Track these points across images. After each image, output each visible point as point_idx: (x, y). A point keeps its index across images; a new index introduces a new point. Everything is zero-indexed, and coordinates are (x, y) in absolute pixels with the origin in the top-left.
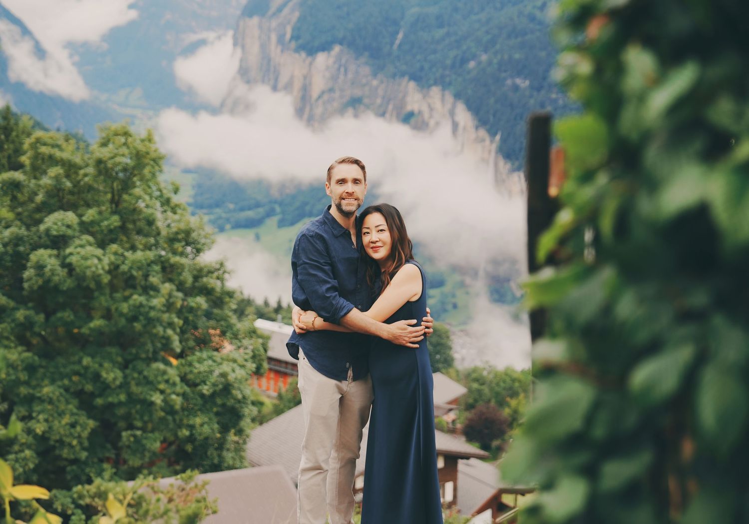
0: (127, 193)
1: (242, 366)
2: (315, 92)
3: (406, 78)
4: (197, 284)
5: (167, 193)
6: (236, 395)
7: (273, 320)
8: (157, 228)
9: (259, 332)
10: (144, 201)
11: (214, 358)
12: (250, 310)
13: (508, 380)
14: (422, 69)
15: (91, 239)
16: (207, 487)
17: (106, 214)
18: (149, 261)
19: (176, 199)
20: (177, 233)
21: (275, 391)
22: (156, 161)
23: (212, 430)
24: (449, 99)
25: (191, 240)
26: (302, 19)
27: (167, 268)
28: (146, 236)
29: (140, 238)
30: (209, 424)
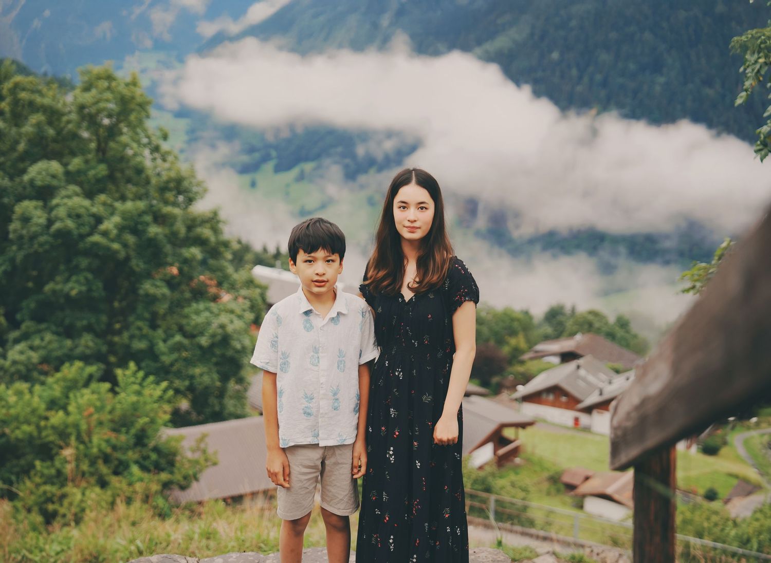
0: (114, 140)
1: (240, 317)
4: (190, 234)
5: (156, 141)
6: (236, 345)
7: (271, 266)
8: (147, 176)
9: (256, 282)
10: (132, 148)
11: (212, 310)
12: (249, 257)
13: (507, 319)
15: (77, 189)
16: (207, 440)
17: (93, 163)
18: (139, 212)
19: (165, 146)
20: (168, 182)
22: (143, 106)
25: (182, 189)
27: (160, 219)
28: (136, 184)
29: (130, 186)
30: (208, 374)
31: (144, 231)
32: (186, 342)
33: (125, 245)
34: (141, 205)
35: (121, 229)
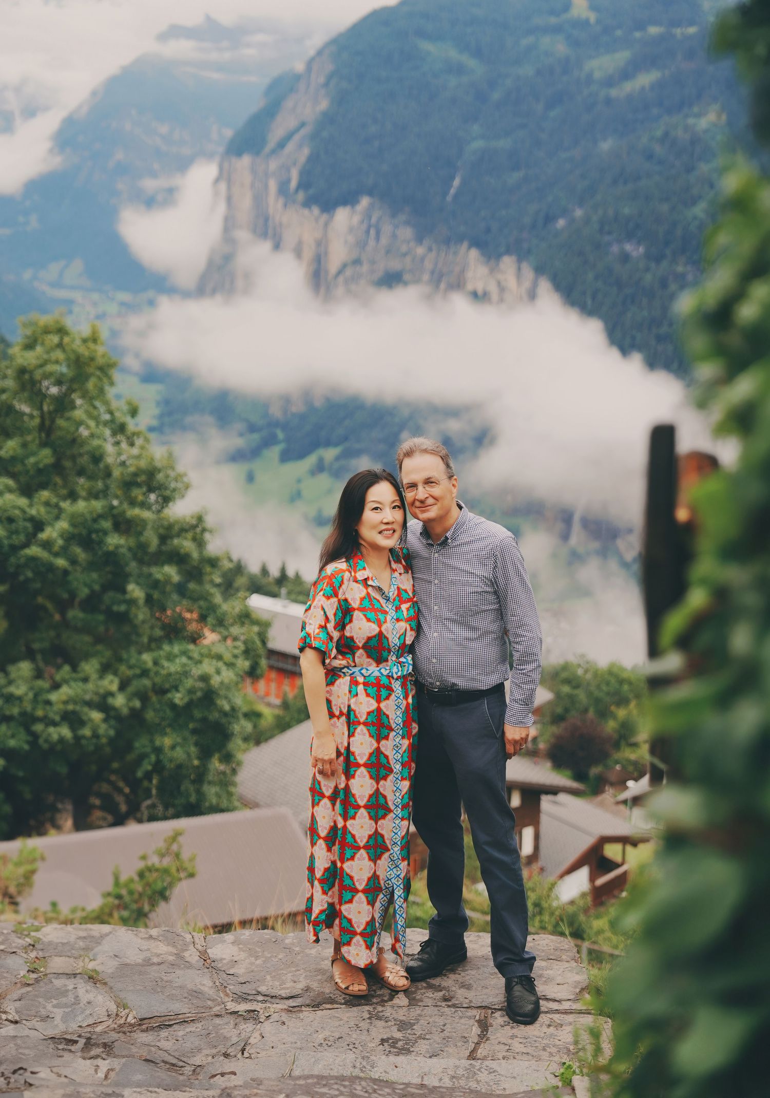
0: (62, 417)
1: (230, 665)
2: (333, 264)
3: (465, 245)
4: (164, 548)
5: (121, 417)
6: (223, 706)
7: (274, 595)
8: (107, 467)
9: (254, 616)
10: (88, 427)
11: (190, 654)
12: (241, 581)
13: (613, 680)
14: (488, 230)
15: (10, 482)
16: (181, 839)
17: (33, 447)
18: (95, 516)
19: (132, 425)
20: (135, 475)
21: (277, 696)
23: (188, 755)
24: (528, 273)
25: (155, 484)
26: (313, 159)
27: (123, 525)
28: (91, 478)
29: (82, 481)
30: (182, 746)
31: (101, 543)
33: (73, 562)
35: (69, 539)
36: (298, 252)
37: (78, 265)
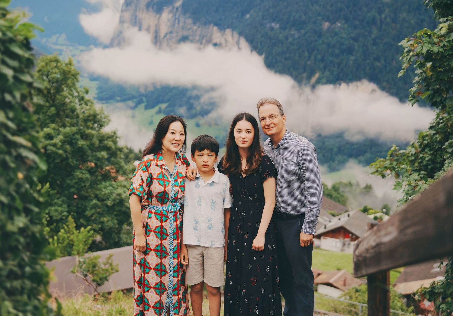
0: (59, 95)
2: (162, 34)
3: (212, 25)
4: (101, 145)
5: (82, 94)
6: (127, 205)
8: (77, 114)
10: (69, 98)
11: (113, 185)
12: (132, 156)
14: (220, 19)
16: (112, 258)
18: (73, 133)
19: (87, 97)
20: (89, 116)
22: (75, 76)
23: (114, 224)
24: (236, 35)
25: (96, 120)
27: (85, 136)
28: (71, 118)
29: (68, 119)
30: (111, 220)
31: (76, 143)
32: (99, 203)
33: (65, 151)
34: (74, 129)
35: (63, 142)
36: (148, 30)
37: (63, 36)
